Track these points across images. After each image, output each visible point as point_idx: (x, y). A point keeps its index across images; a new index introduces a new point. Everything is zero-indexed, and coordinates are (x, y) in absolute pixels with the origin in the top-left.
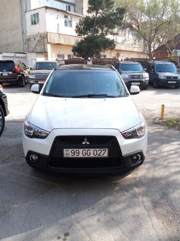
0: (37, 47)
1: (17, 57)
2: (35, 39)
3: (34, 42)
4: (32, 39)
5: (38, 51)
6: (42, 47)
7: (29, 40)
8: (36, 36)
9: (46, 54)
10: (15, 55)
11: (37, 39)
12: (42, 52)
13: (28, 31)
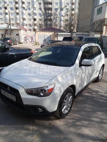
0: (97, 28)
1: (84, 35)
2: (97, 23)
3: (96, 25)
4: (96, 23)
5: (98, 30)
6: (100, 28)
7: (94, 24)
8: (98, 21)
9: (102, 32)
10: (83, 33)
11: (98, 23)
12: (100, 31)
13: (94, 19)
